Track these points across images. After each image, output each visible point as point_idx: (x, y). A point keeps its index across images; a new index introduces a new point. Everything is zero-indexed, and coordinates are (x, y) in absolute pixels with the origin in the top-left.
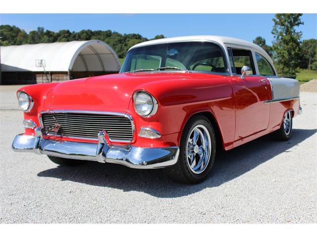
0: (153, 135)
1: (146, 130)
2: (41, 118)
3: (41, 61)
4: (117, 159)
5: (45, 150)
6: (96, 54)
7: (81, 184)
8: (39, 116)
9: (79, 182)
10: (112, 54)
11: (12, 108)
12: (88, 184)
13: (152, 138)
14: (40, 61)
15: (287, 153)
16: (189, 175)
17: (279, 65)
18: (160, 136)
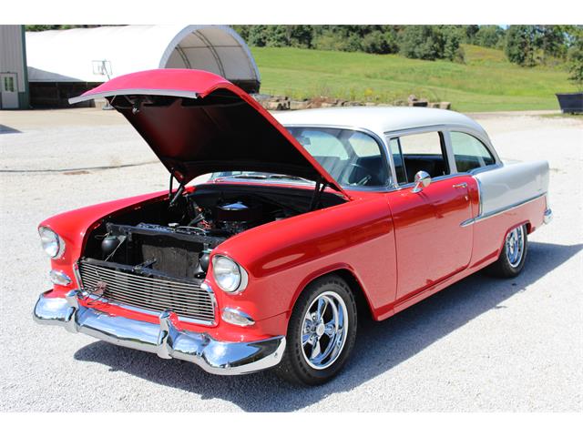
0: (241, 320)
1: (231, 313)
2: (78, 271)
3: (104, 62)
4: (187, 353)
5: (84, 326)
6: (208, 47)
7: (140, 380)
8: (74, 268)
9: (138, 375)
10: (240, 46)
11: (47, 168)
12: (150, 380)
13: (243, 325)
14: (101, 64)
15: (497, 310)
16: (305, 375)
17: (574, 61)
18: (253, 323)
